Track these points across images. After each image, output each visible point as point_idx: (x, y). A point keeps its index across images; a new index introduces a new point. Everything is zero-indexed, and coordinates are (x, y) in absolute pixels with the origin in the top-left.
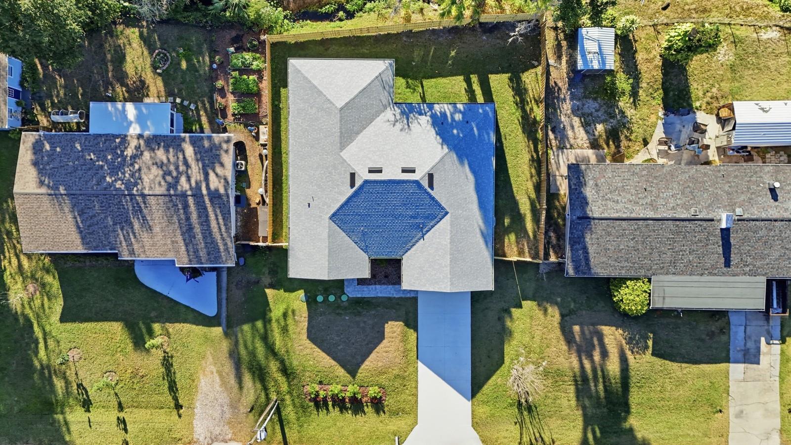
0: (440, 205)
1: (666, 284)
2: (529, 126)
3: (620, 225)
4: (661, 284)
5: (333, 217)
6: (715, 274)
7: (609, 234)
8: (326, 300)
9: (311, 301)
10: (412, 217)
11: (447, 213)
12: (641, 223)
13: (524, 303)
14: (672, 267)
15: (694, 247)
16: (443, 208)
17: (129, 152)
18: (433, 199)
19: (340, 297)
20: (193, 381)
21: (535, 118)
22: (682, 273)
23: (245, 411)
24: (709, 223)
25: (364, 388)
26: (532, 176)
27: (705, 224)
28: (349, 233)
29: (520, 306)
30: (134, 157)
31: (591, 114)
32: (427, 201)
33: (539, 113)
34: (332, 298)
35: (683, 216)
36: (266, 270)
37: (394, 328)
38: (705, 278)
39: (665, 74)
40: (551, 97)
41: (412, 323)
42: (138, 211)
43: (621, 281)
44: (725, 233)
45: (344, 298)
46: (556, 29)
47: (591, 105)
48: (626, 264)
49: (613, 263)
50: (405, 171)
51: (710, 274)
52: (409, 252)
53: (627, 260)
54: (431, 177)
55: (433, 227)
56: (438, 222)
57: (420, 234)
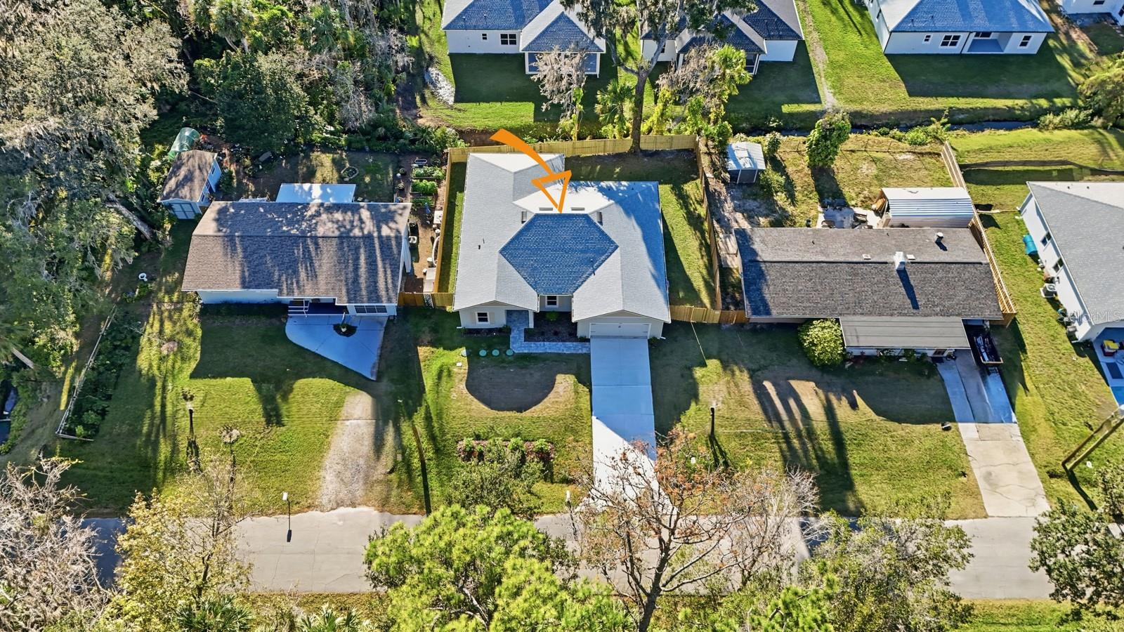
0: (610, 239)
1: (857, 324)
2: (694, 221)
3: (793, 268)
4: (850, 324)
5: (504, 251)
6: (905, 315)
7: (785, 276)
8: (489, 355)
9: (472, 357)
10: (582, 251)
11: (617, 247)
12: (814, 265)
13: (709, 362)
14: (857, 307)
15: (875, 288)
16: (613, 242)
17: (309, 213)
18: (602, 232)
19: (505, 352)
20: (327, 437)
21: (699, 215)
22: (870, 314)
23: (384, 471)
24: (884, 266)
25: (528, 443)
26: (702, 256)
27: (880, 266)
28: (518, 267)
29: (705, 365)
30: (312, 217)
31: (753, 210)
32: (597, 235)
33: (702, 211)
34: (496, 353)
35: (855, 260)
36: (426, 329)
37: (565, 383)
38: (896, 319)
39: (816, 180)
40: (712, 198)
41: (584, 379)
42: (308, 258)
43: (808, 322)
44: (902, 273)
45: (509, 353)
46: (709, 154)
47: (751, 204)
48: (808, 304)
49: (794, 303)
50: (573, 209)
51: (900, 314)
52: (580, 289)
53: (808, 300)
54: (600, 215)
55: (603, 261)
56: (608, 256)
57: (591, 270)
